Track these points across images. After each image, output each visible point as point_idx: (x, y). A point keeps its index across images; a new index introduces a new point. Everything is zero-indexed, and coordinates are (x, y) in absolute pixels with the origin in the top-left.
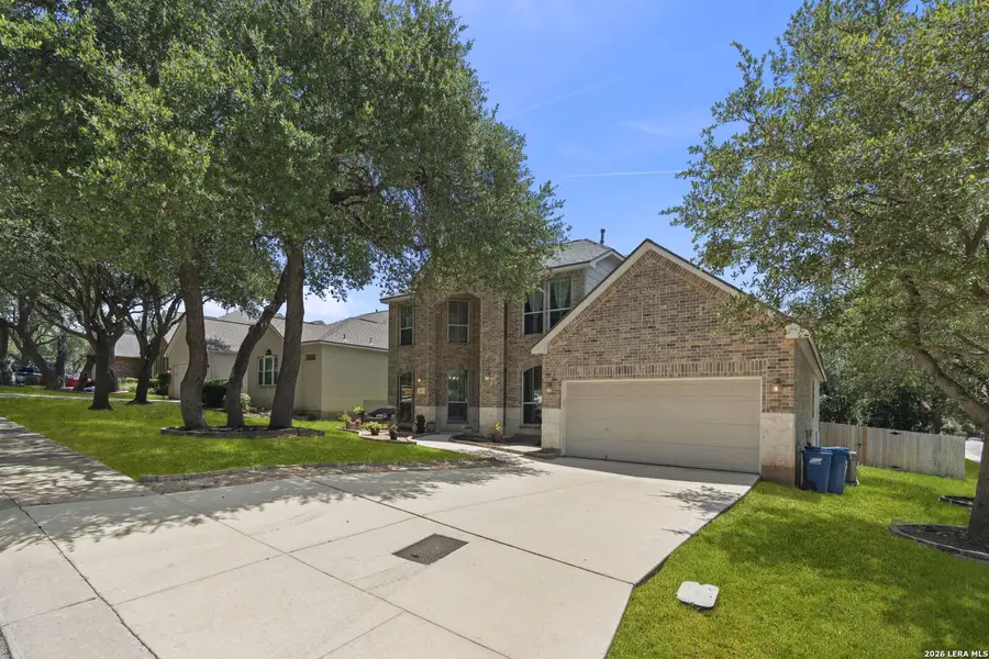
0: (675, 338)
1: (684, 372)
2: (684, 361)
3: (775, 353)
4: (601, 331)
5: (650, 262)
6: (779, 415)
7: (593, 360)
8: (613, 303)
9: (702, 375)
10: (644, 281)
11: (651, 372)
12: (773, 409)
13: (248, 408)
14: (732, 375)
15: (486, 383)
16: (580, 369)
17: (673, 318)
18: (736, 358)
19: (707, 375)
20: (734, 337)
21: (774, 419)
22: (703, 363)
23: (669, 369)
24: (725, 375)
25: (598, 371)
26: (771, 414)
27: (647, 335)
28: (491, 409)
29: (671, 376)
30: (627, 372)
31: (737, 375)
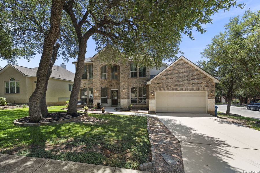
0: (188, 81)
1: (190, 89)
2: (190, 87)
3: (211, 86)
4: (168, 78)
5: (181, 61)
6: (212, 99)
7: (165, 86)
8: (171, 71)
9: (195, 90)
10: (179, 66)
11: (182, 89)
12: (211, 98)
13: (6, 103)
14: (201, 90)
15: (123, 92)
16: (162, 89)
17: (187, 76)
18: (202, 87)
19: (196, 90)
20: (202, 82)
21: (211, 100)
22: (195, 87)
23: (187, 89)
24: (200, 90)
25: (167, 89)
26: (210, 100)
27: (180, 80)
28: (125, 100)
29: (187, 91)
30: (175, 89)
31: (203, 90)
